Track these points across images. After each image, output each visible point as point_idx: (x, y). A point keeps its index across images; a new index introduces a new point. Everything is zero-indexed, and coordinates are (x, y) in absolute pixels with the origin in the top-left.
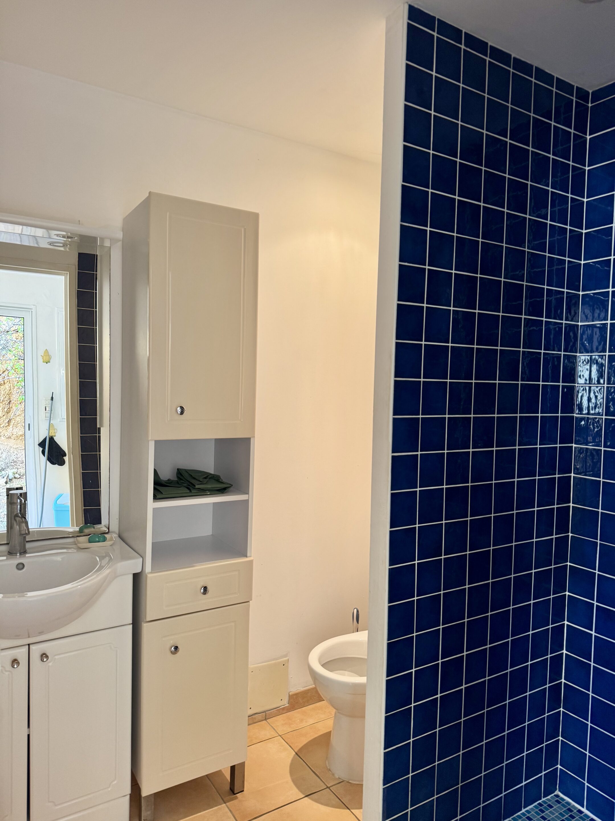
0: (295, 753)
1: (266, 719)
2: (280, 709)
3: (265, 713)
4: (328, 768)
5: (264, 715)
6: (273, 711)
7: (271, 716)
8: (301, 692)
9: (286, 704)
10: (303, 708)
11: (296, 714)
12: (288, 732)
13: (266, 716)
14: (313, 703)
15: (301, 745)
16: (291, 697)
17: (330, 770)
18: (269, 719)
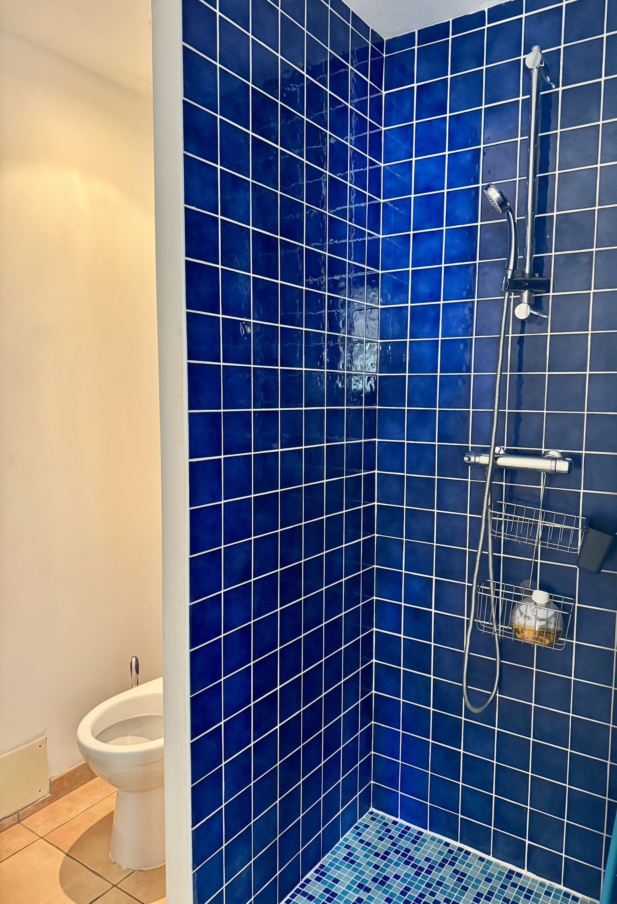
0: (65, 855)
1: (19, 822)
2: (38, 803)
3: (17, 814)
4: (112, 860)
5: (17, 817)
6: (29, 809)
7: (26, 816)
8: (67, 774)
9: (46, 793)
10: (71, 793)
11: (62, 803)
12: (54, 830)
13: (18, 818)
14: (83, 783)
15: (71, 843)
16: (52, 784)
17: (115, 863)
18: (23, 821)
